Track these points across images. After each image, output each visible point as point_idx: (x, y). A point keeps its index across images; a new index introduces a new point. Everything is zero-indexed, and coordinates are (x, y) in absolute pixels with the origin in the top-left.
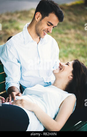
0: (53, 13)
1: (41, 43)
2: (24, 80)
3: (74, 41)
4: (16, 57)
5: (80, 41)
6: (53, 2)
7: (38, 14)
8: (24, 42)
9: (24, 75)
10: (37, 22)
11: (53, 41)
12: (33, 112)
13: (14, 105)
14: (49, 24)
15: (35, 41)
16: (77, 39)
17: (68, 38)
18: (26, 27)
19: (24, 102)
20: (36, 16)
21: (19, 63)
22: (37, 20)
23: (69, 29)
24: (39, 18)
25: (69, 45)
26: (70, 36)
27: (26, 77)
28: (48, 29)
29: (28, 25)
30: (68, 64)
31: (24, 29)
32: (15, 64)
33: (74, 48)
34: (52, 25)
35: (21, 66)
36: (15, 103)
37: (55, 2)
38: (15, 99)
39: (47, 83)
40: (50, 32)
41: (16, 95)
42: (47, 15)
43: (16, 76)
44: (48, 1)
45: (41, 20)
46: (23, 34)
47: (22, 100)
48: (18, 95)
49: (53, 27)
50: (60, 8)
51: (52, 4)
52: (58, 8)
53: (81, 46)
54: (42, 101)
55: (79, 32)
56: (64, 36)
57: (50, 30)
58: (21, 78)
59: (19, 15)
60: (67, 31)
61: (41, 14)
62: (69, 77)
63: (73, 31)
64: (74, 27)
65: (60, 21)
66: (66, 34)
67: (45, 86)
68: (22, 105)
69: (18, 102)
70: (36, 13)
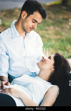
0: (38, 11)
1: (27, 38)
2: (12, 70)
3: (53, 37)
4: (5, 50)
5: (59, 37)
6: (36, 2)
7: (24, 12)
8: (12, 37)
9: (12, 66)
10: (23, 19)
11: (37, 36)
12: (20, 99)
13: (3, 93)
14: (34, 21)
15: (22, 36)
16: (56, 34)
17: (48, 34)
18: (13, 24)
19: (12, 90)
20: (23, 15)
21: (8, 56)
22: (23, 18)
23: (49, 26)
24: (25, 16)
25: (49, 40)
26: (50, 32)
27: (14, 67)
28: (33, 26)
29: (15, 22)
30: (50, 57)
31: (11, 25)
32: (4, 56)
33: (53, 42)
34: (36, 22)
35: (9, 58)
36: (4, 91)
37: (38, 2)
38: (4, 88)
39: (33, 73)
40: (35, 28)
41: (5, 85)
42: (32, 14)
43: (5, 67)
44: (32, 1)
45: (26, 18)
46: (11, 30)
47: (10, 89)
48: (6, 84)
49: (37, 24)
50: (43, 7)
51: (36, 4)
52: (41, 7)
53: (60, 41)
54: (28, 91)
55: (57, 29)
56: (45, 32)
57: (35, 27)
58: (10, 69)
59: (4, 13)
60: (47, 28)
61: (27, 12)
62: (51, 69)
63: (52, 27)
64: (53, 24)
65: (43, 19)
66: (46, 30)
67: (31, 76)
68: (10, 93)
69: (7, 90)
70: (22, 12)
